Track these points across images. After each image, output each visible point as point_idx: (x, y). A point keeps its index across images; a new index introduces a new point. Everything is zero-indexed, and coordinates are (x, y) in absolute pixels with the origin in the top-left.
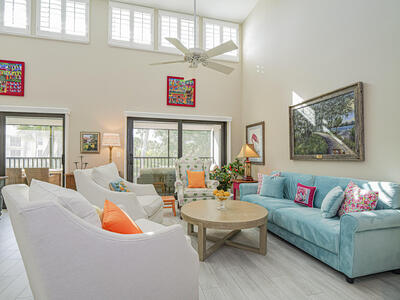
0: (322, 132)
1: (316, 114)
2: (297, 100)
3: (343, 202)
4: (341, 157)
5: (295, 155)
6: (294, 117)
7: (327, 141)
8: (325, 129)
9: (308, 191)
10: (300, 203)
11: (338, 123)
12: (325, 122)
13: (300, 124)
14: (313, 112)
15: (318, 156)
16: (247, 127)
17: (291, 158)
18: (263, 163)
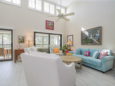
0: (90, 38)
1: (89, 33)
2: (83, 30)
3: (99, 55)
4: (96, 44)
5: (83, 44)
6: (82, 34)
7: (92, 40)
8: (91, 37)
9: (88, 52)
10: (86, 55)
11: (95, 36)
12: (91, 35)
13: (84, 36)
14: (88, 33)
15: (89, 44)
16: (67, 36)
17: (82, 44)
18: (73, 46)
